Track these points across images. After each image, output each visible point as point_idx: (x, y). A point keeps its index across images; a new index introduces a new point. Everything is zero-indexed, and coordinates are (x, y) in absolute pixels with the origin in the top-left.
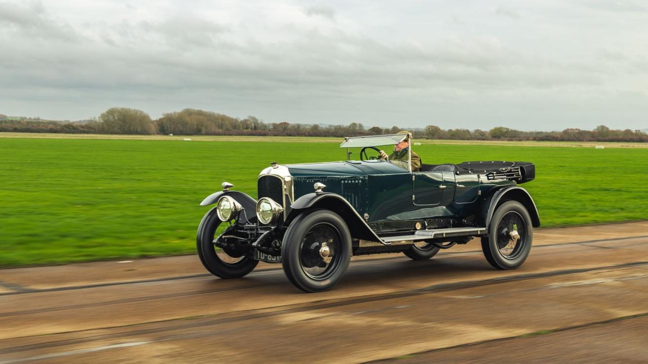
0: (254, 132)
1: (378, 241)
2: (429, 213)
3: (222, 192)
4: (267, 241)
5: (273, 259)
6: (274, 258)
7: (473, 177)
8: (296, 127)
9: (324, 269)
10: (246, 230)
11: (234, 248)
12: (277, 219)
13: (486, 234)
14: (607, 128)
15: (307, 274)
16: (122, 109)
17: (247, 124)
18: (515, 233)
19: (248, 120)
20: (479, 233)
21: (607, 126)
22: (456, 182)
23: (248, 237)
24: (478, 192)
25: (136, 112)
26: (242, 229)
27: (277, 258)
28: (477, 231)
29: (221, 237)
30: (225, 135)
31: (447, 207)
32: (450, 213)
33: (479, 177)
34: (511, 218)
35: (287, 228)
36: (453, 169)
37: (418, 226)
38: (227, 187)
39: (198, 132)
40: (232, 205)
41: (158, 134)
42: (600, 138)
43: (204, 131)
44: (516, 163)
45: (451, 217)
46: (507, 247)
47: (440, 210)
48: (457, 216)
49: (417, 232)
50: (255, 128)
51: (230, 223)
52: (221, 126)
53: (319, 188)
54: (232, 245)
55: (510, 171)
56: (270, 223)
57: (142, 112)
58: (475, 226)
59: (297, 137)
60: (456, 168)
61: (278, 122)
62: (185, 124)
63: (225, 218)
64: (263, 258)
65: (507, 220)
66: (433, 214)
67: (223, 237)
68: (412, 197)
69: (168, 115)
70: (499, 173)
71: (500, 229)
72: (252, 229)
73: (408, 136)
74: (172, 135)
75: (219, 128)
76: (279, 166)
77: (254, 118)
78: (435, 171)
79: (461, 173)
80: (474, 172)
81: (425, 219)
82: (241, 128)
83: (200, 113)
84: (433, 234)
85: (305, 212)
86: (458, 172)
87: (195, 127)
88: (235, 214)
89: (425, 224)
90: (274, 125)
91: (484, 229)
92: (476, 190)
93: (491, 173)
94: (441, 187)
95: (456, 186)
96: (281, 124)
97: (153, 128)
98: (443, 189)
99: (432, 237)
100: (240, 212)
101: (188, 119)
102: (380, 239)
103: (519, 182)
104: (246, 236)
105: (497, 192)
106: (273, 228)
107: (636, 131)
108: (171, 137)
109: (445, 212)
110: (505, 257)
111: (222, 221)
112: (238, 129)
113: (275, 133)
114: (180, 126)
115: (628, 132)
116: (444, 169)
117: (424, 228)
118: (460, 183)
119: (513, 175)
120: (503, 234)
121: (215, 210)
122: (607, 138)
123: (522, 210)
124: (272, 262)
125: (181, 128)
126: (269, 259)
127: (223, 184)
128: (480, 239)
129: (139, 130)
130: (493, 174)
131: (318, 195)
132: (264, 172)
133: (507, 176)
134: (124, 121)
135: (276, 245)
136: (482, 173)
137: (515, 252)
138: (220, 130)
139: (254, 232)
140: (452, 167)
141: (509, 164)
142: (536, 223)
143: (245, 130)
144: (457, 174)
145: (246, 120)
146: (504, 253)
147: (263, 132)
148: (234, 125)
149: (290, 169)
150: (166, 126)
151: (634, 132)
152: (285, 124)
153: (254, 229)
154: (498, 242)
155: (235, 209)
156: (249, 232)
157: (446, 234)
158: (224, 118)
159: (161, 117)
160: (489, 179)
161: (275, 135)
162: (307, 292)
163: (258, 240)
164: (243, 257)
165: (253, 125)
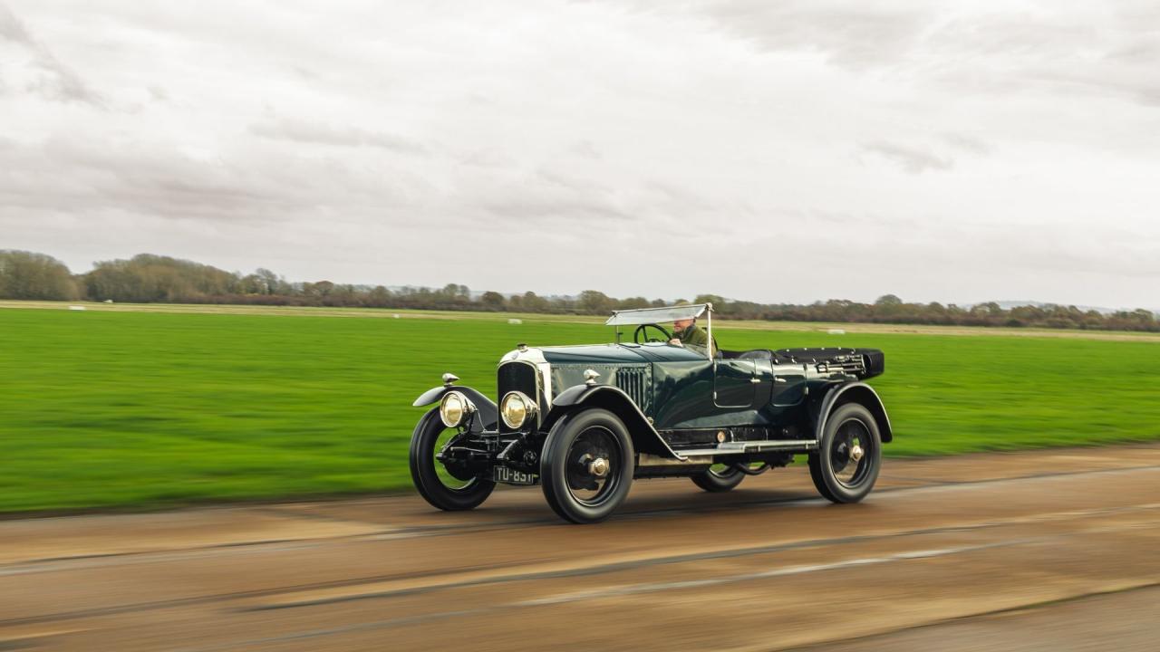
0: (266, 297)
1: (673, 457)
2: (735, 419)
3: (443, 388)
4: (516, 454)
5: (522, 480)
6: (523, 478)
7: (795, 369)
8: (347, 289)
9: (596, 492)
10: (483, 439)
11: (465, 466)
12: (530, 422)
13: (816, 450)
14: (899, 300)
15: (578, 500)
16: (14, 253)
17: (254, 284)
18: (857, 450)
19: (256, 277)
20: (807, 447)
21: (898, 296)
22: (774, 374)
23: (486, 449)
24: (804, 390)
25: (40, 258)
26: (477, 438)
27: (527, 477)
28: (805, 445)
29: (449, 448)
30: (210, 302)
31: (759, 413)
32: (764, 421)
33: (805, 368)
34: (852, 429)
35: (546, 436)
36: (768, 356)
37: (721, 437)
38: (450, 380)
39: (160, 297)
40: (464, 404)
41: (84, 299)
42: (879, 317)
43: (171, 295)
44: (857, 350)
45: (766, 426)
46: (845, 469)
47: (749, 416)
48: (774, 424)
49: (720, 446)
50: (271, 291)
51: (459, 430)
52: (205, 287)
53: (591, 378)
54: (463, 461)
55: (850, 361)
56: (520, 427)
57: (51, 259)
58: (800, 439)
59: (344, 309)
60: (774, 355)
61: (313, 281)
62: (135, 281)
63: (453, 422)
64: (507, 479)
65: (846, 431)
66: (740, 421)
67: (452, 448)
68: (712, 395)
69: (104, 264)
70: (833, 362)
71: (836, 444)
72: (492, 437)
73: (707, 308)
74: (110, 301)
75: (201, 290)
76: (528, 348)
77: (268, 273)
78: (744, 358)
79: (782, 362)
80: (799, 361)
81: (730, 428)
82: (243, 292)
83: (167, 262)
84: (744, 447)
85: (571, 410)
86: (777, 361)
87: (155, 287)
88: (468, 416)
89: (730, 435)
90: (306, 285)
91: (814, 442)
92: (802, 386)
93: (822, 364)
94: (754, 380)
95: (774, 381)
96: (318, 284)
97: (74, 288)
98: (755, 384)
99: (743, 451)
100: (473, 413)
101: (141, 273)
102: (674, 453)
103: (861, 378)
104: (483, 446)
105: (831, 391)
106: (524, 434)
107: (949, 305)
108: (109, 307)
109: (757, 418)
110: (844, 484)
111: (445, 427)
112: (237, 293)
113: (304, 300)
114: (126, 286)
115: (935, 307)
116: (754, 355)
117: (728, 439)
118: (778, 377)
119: (853, 367)
120: (840, 453)
121: (437, 411)
122: (890, 317)
123: (864, 416)
124: (520, 485)
125: (128, 288)
126: (515, 480)
127: (444, 376)
128: (806, 457)
129: (45, 291)
130: (825, 364)
131: (590, 387)
132: (508, 358)
133: (844, 367)
134: (17, 275)
135: (529, 458)
136: (811, 362)
137: (855, 480)
138: (202, 295)
139: (497, 441)
140: (767, 353)
141: (846, 351)
142: (887, 437)
143: (250, 295)
144: (775, 363)
145: (252, 277)
146: (841, 480)
147: (281, 298)
148: (230, 285)
149: (545, 354)
150: (100, 286)
151: (946, 306)
152: (326, 283)
153: (496, 437)
154: (834, 463)
155: (468, 410)
156: (487, 442)
157: (762, 447)
158: (211, 272)
159: (91, 268)
160: (819, 372)
161: (303, 305)
162: (574, 523)
163: (505, 451)
164: (474, 478)
165: (266, 285)
